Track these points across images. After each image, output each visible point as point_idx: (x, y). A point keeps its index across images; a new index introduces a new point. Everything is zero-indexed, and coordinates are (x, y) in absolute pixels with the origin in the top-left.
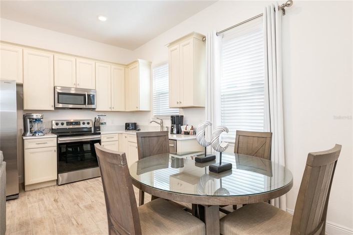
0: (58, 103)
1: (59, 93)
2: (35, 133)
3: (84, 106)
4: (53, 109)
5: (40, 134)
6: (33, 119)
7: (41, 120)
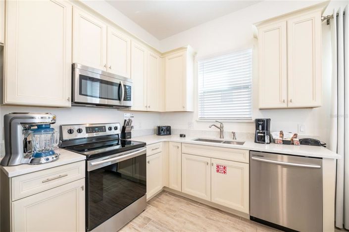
0: (81, 94)
1: (82, 77)
2: (38, 155)
3: (116, 103)
4: (69, 104)
5: (50, 158)
6: (32, 125)
7: (52, 126)
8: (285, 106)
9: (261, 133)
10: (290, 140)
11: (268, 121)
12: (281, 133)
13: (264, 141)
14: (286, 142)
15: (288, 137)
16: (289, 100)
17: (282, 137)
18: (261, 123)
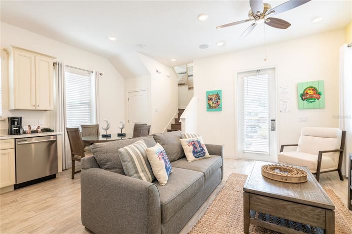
8: (34, 108)
9: (16, 127)
10: (36, 130)
11: (21, 118)
12: (29, 126)
13: (19, 133)
14: (33, 132)
15: (34, 128)
16: (37, 105)
17: (30, 129)
18: (17, 120)
